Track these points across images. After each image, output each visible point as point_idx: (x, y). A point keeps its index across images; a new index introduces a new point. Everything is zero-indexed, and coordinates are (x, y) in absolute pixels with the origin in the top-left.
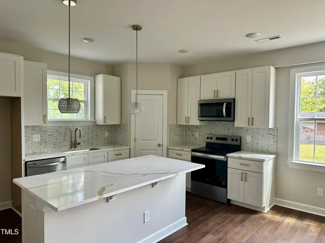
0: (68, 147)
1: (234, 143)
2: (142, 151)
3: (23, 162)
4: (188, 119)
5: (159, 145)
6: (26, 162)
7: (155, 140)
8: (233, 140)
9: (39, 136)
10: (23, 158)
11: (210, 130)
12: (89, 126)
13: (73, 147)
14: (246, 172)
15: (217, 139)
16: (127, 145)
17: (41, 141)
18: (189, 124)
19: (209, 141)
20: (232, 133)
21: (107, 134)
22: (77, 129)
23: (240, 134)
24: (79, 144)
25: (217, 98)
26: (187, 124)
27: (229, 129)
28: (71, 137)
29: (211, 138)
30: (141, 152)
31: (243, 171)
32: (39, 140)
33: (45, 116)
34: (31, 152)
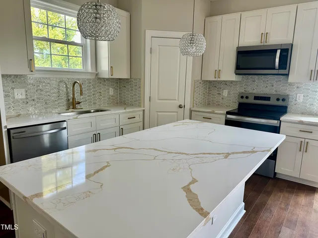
0: (65, 107)
1: (280, 103)
2: (159, 113)
3: (4, 130)
4: (218, 72)
5: (180, 107)
6: (9, 130)
7: (176, 100)
8: (278, 100)
9: (23, 91)
10: (4, 123)
11: (246, 87)
12: (90, 79)
13: (72, 107)
14: (307, 140)
15: (256, 98)
16: (139, 106)
17: (27, 98)
18: (219, 79)
19: (245, 100)
20: (276, 91)
21: (111, 92)
22: (76, 82)
23: (287, 92)
24: (79, 103)
25: (265, 44)
26: (216, 79)
27: (273, 86)
28: (67, 93)
29: (247, 97)
30: (158, 115)
31: (303, 140)
32: (24, 97)
33: (31, 61)
34: (13, 113)
